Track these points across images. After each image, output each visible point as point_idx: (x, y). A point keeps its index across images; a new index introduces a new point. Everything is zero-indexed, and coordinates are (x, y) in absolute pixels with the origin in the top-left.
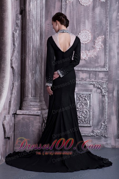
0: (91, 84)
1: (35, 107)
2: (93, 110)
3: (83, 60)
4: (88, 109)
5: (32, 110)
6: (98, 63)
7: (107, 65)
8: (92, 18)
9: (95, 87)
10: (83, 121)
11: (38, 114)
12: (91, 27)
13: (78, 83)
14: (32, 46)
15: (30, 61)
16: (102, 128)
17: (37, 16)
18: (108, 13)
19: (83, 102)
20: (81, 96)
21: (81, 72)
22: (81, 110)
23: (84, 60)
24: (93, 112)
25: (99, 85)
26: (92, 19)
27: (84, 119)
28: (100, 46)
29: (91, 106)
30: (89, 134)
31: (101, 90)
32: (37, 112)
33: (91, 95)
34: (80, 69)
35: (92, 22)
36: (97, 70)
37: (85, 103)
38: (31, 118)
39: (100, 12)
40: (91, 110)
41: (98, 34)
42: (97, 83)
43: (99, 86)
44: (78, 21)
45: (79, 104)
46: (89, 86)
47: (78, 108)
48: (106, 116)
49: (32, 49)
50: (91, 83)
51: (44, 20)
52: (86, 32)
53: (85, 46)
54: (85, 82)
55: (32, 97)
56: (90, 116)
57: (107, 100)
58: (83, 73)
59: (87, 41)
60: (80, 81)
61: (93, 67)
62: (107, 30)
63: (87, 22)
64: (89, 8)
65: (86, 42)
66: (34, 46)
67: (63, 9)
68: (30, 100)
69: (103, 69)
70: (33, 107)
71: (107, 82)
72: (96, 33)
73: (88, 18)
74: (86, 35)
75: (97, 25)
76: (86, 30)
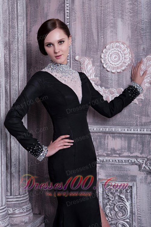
0: (133, 164)
2: (140, 223)
4: (128, 220)
6: (148, 116)
8: (131, 14)
9: (143, 171)
12: (130, 37)
13: (105, 160)
19: (117, 204)
21: (109, 137)
22: (113, 222)
26: (131, 17)
29: (135, 214)
33: (134, 189)
34: (107, 130)
35: (131, 24)
36: (145, 132)
37: (120, 206)
40: (135, 223)
41: (146, 49)
44: (101, 23)
45: (108, 206)
46: (128, 167)
47: (108, 216)
50: (133, 161)
52: (117, 47)
53: (116, 77)
54: (120, 159)
58: (114, 137)
59: (121, 66)
60: (108, 155)
61: (137, 125)
63: (120, 23)
65: (118, 68)
72: (142, 48)
73: (123, 15)
74: (119, 53)
75: (143, 28)
76: (117, 42)
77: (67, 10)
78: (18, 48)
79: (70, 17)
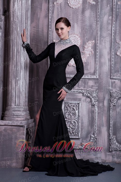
0: (80, 93)
1: (19, 116)
2: (82, 121)
3: (71, 66)
4: (76, 120)
5: (15, 121)
6: (88, 70)
7: (97, 72)
8: (81, 22)
9: (85, 96)
10: (71, 132)
11: (22, 125)
12: (81, 32)
14: (16, 50)
15: (13, 66)
16: (92, 140)
17: (21, 17)
18: (98, 16)
19: (71, 112)
20: (69, 105)
22: (69, 121)
23: (73, 66)
24: (82, 123)
25: (89, 93)
26: (81, 23)
27: (72, 131)
28: (90, 52)
29: (80, 116)
30: (77, 147)
31: (90, 99)
32: (21, 123)
33: (80, 105)
35: (81, 26)
36: (86, 77)
37: (73, 113)
38: (13, 129)
39: (90, 15)
40: (80, 121)
41: (88, 38)
42: (87, 91)
43: (89, 95)
45: (67, 113)
46: (77, 94)
47: (67, 118)
48: (95, 127)
49: (16, 53)
50: (80, 91)
51: (29, 22)
52: (74, 36)
55: (15, 106)
56: (78, 128)
57: (96, 110)
62: (98, 35)
63: (76, 25)
64: (78, 11)
66: (18, 50)
67: (51, 11)
68: (13, 109)
69: (93, 77)
70: (16, 117)
71: (97, 91)
72: (86, 38)
73: (77, 21)
74: (75, 39)
75: (86, 29)
76: (75, 34)
77: (50, 17)
78: (27, 33)
79: (51, 20)
